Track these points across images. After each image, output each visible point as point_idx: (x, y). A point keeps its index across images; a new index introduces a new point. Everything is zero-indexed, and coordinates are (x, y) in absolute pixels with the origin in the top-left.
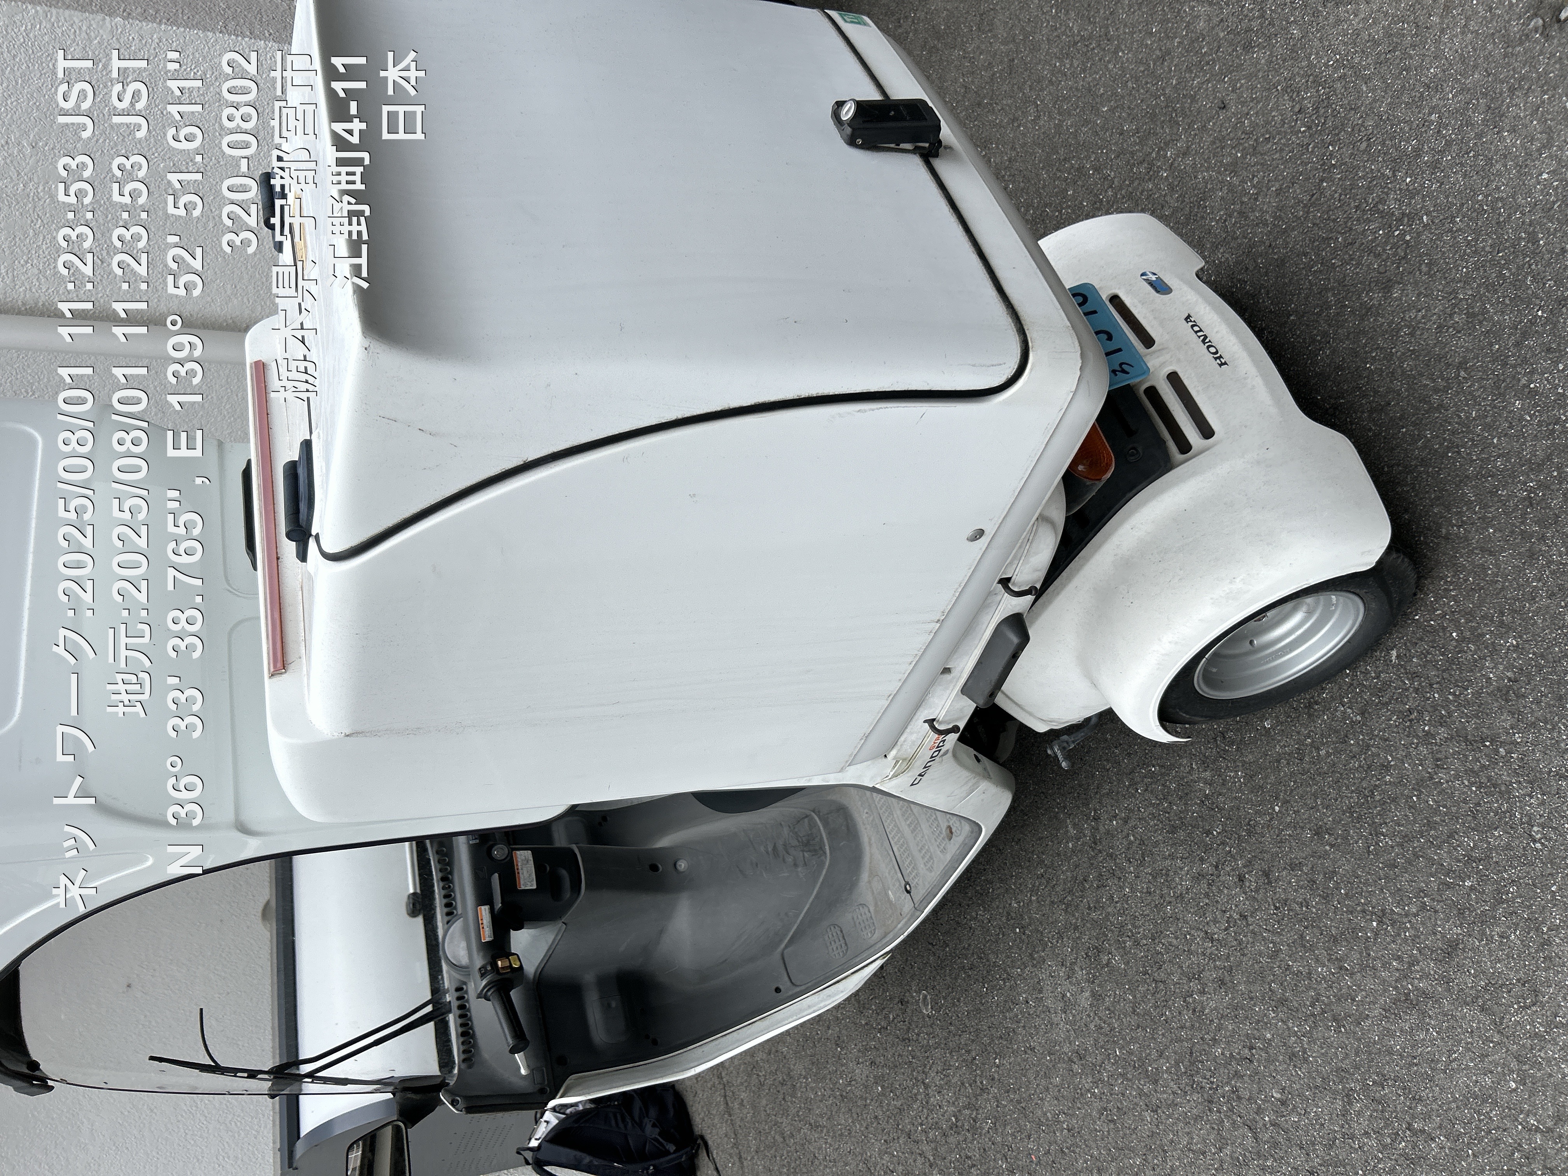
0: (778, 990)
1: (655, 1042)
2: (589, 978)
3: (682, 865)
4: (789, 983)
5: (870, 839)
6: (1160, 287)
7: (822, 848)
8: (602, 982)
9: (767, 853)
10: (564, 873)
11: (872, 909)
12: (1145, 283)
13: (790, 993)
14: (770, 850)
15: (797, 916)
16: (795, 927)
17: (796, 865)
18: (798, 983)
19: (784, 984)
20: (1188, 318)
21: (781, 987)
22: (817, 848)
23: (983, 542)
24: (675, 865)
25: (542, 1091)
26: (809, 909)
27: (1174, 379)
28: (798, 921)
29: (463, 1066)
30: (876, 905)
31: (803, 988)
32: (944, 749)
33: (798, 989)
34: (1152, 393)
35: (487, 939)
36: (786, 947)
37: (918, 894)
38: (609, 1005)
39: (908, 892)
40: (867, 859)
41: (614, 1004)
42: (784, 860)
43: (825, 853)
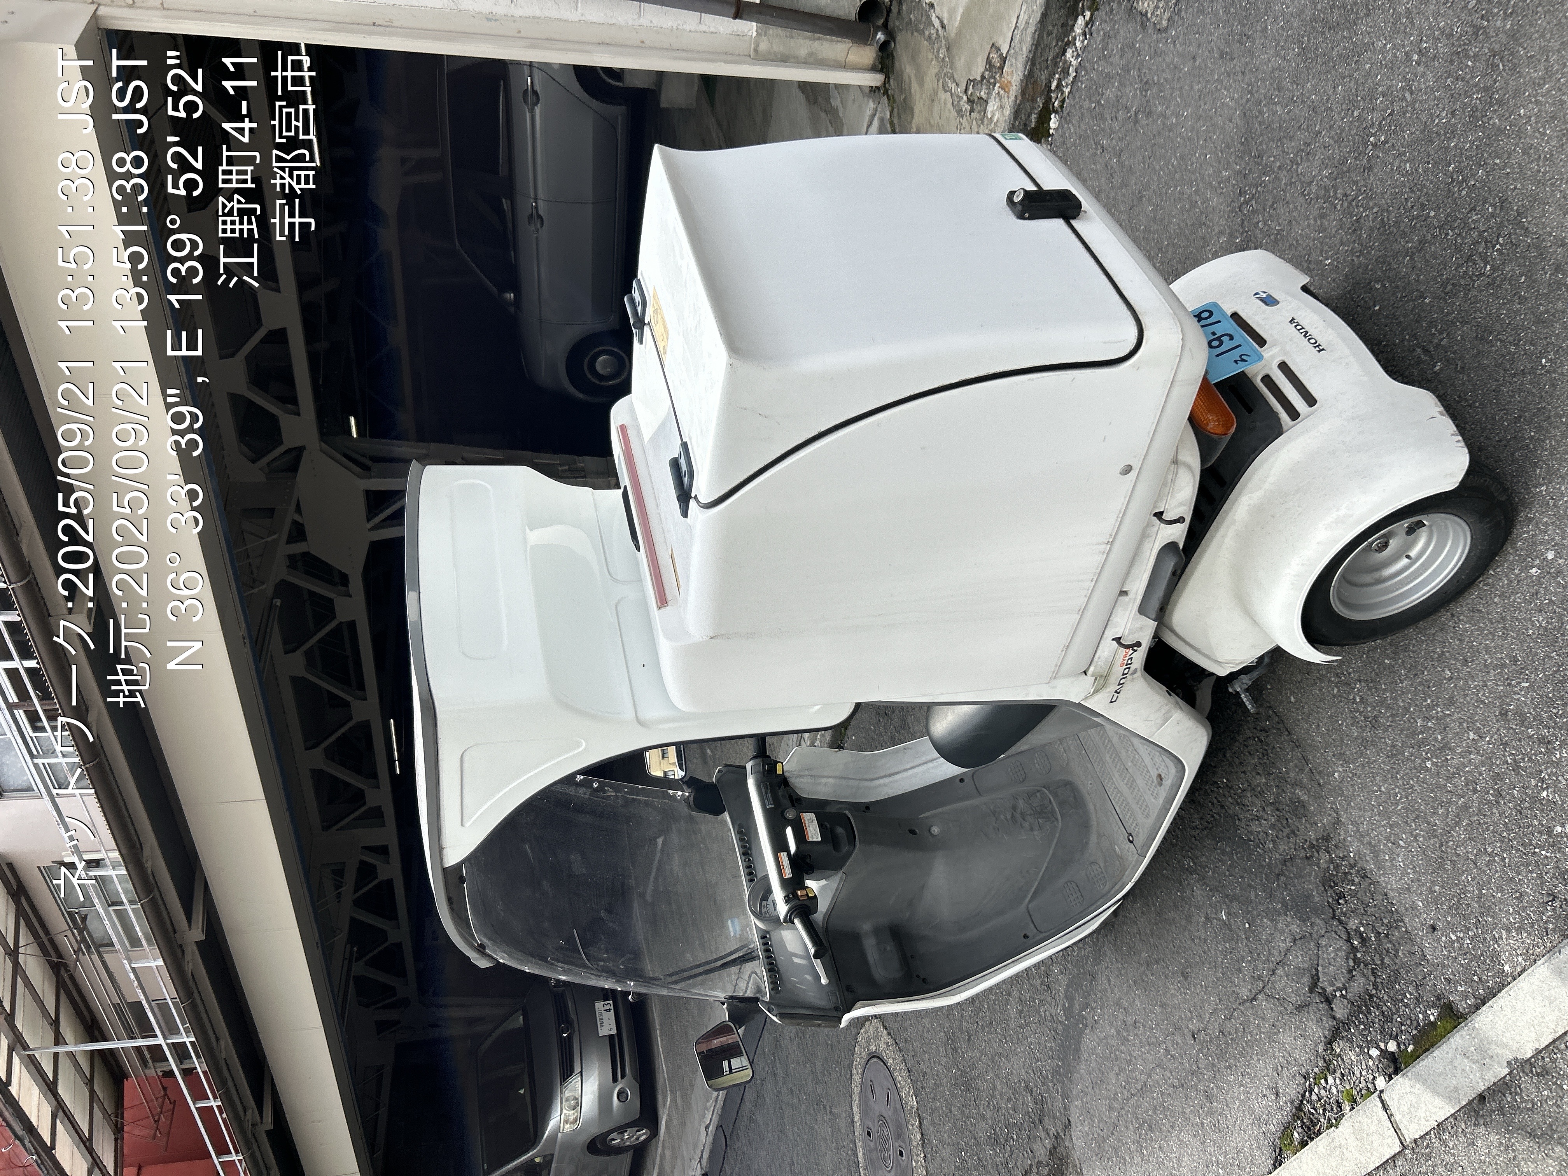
0: (1026, 936)
1: (924, 980)
2: (866, 927)
3: (936, 830)
4: (1035, 931)
5: (1095, 805)
6: (1269, 301)
7: (1053, 812)
8: (878, 931)
9: (1007, 820)
10: (840, 830)
11: (1102, 865)
12: (1257, 300)
13: (1037, 938)
14: (1008, 817)
15: (1039, 873)
16: (1036, 884)
17: (1032, 829)
18: (1043, 930)
19: (1031, 931)
20: (1292, 321)
21: (1029, 934)
22: (1050, 815)
23: (1133, 475)
24: (929, 830)
25: (836, 1009)
26: (1047, 867)
27: (1284, 367)
28: (1039, 879)
29: (772, 993)
30: (1106, 861)
31: (1047, 934)
32: (1133, 667)
33: (1044, 935)
34: (1267, 380)
35: (788, 876)
36: (1030, 901)
37: (1139, 841)
38: (885, 949)
39: (1131, 842)
40: (1094, 822)
41: (889, 948)
42: (1021, 825)
43: (1057, 819)
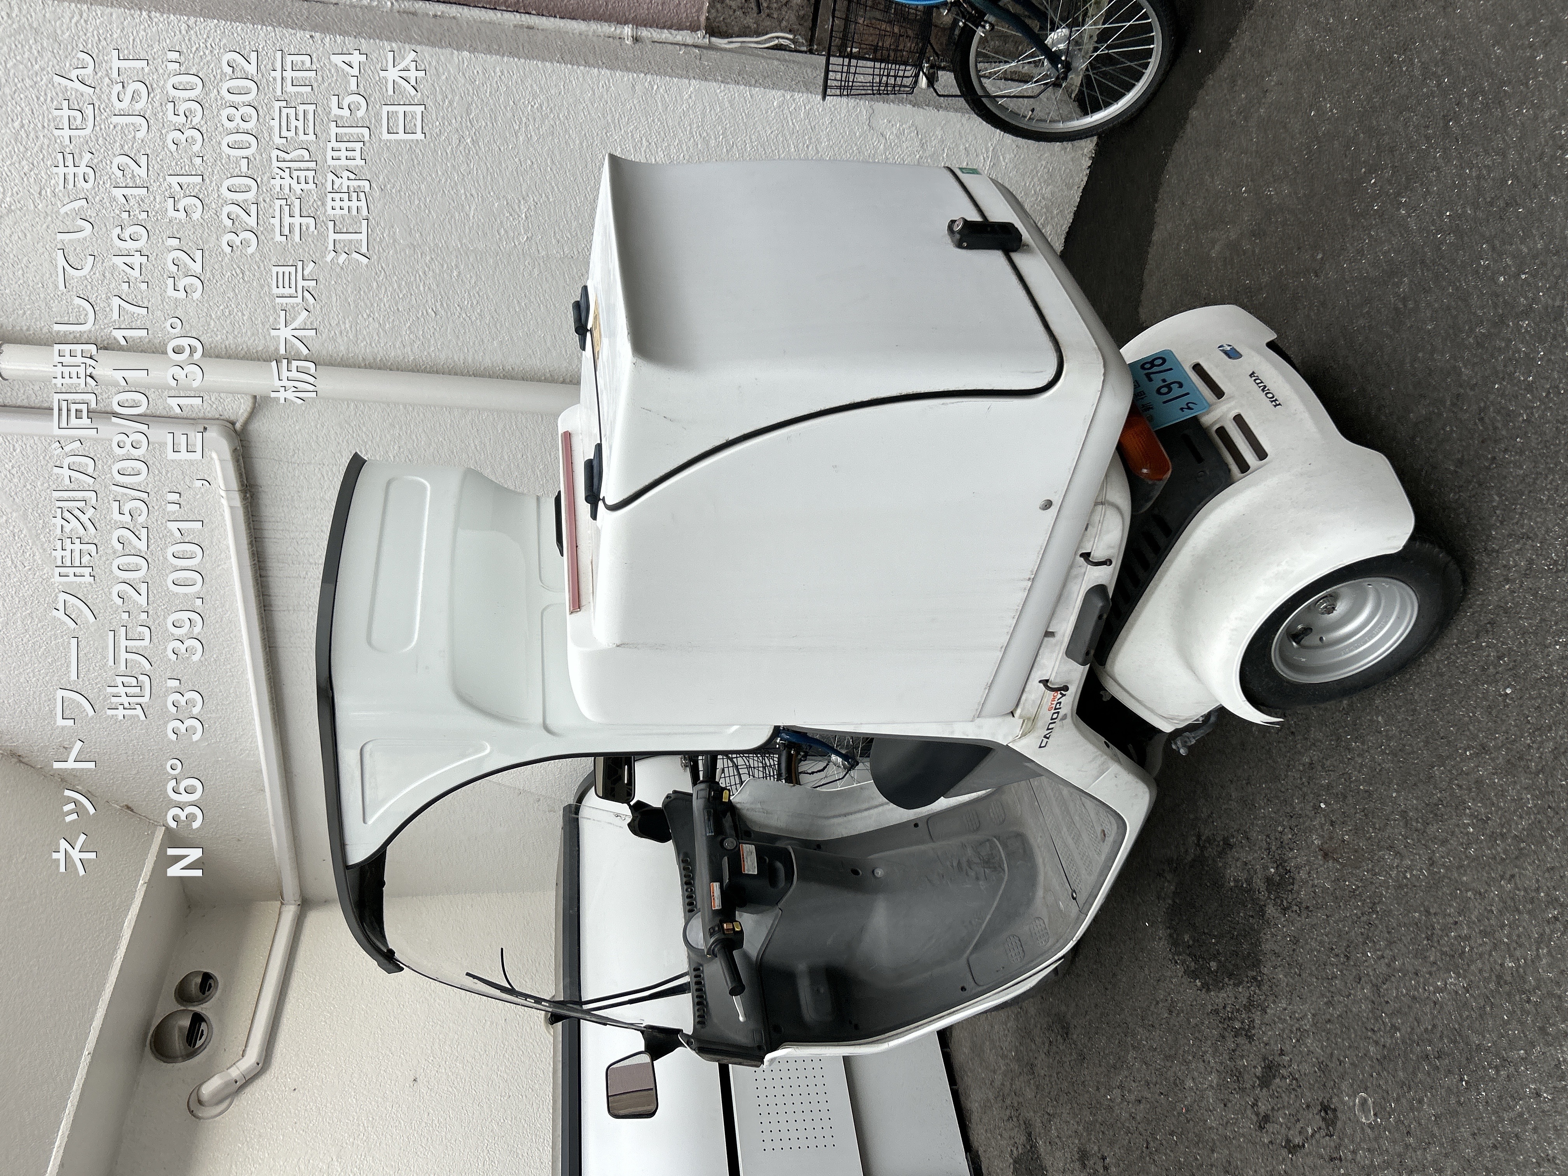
0: (963, 989)
1: (856, 1027)
2: (801, 967)
3: (879, 872)
4: (973, 984)
5: (1044, 860)
6: (1233, 354)
7: (1000, 864)
8: (813, 972)
9: (952, 866)
10: (779, 865)
11: (1046, 921)
12: (1221, 353)
13: (974, 991)
14: (955, 864)
15: (981, 924)
16: (979, 936)
17: (977, 879)
18: (981, 983)
19: (970, 985)
20: (1252, 374)
21: (966, 986)
22: (997, 866)
23: (1053, 511)
24: (873, 872)
26: (990, 919)
27: (1239, 420)
28: (981, 930)
29: (695, 1027)
30: (1050, 917)
31: (985, 987)
32: (1062, 712)
33: (981, 988)
34: (1222, 432)
35: (717, 907)
36: (971, 953)
37: (1082, 898)
38: (818, 990)
39: (1074, 899)
40: (1041, 878)
41: (822, 991)
42: (967, 874)
43: (1004, 870)
